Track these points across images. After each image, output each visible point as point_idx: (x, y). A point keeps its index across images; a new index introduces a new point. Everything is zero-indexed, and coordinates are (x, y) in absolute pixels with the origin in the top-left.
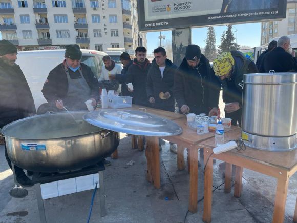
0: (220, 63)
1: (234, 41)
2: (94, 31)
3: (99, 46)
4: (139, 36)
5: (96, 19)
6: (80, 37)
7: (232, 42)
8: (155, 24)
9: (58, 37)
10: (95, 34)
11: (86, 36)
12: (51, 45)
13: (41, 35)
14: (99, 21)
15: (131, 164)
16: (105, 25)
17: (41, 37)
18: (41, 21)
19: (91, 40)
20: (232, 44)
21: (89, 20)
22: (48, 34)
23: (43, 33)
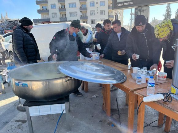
0: (160, 28)
2: (91, 11)
3: (93, 21)
4: (116, 13)
5: (92, 4)
6: (83, 16)
8: (124, 4)
9: (70, 16)
10: (91, 14)
11: (86, 15)
12: (66, 21)
13: (62, 15)
14: (94, 6)
15: (95, 97)
16: (97, 8)
17: (62, 17)
18: (61, 7)
22: (65, 14)
23: (63, 14)
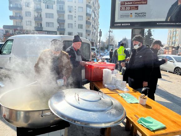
1: (152, 37)
2: (68, 24)
3: (70, 33)
5: (70, 17)
6: (60, 27)
7: (151, 37)
8: (121, 25)
9: (47, 26)
10: (68, 26)
11: (63, 27)
12: (42, 31)
13: (37, 24)
14: (72, 19)
16: (75, 21)
17: (37, 26)
18: (37, 16)
19: (66, 30)
20: (151, 38)
21: (66, 17)
22: (41, 24)
